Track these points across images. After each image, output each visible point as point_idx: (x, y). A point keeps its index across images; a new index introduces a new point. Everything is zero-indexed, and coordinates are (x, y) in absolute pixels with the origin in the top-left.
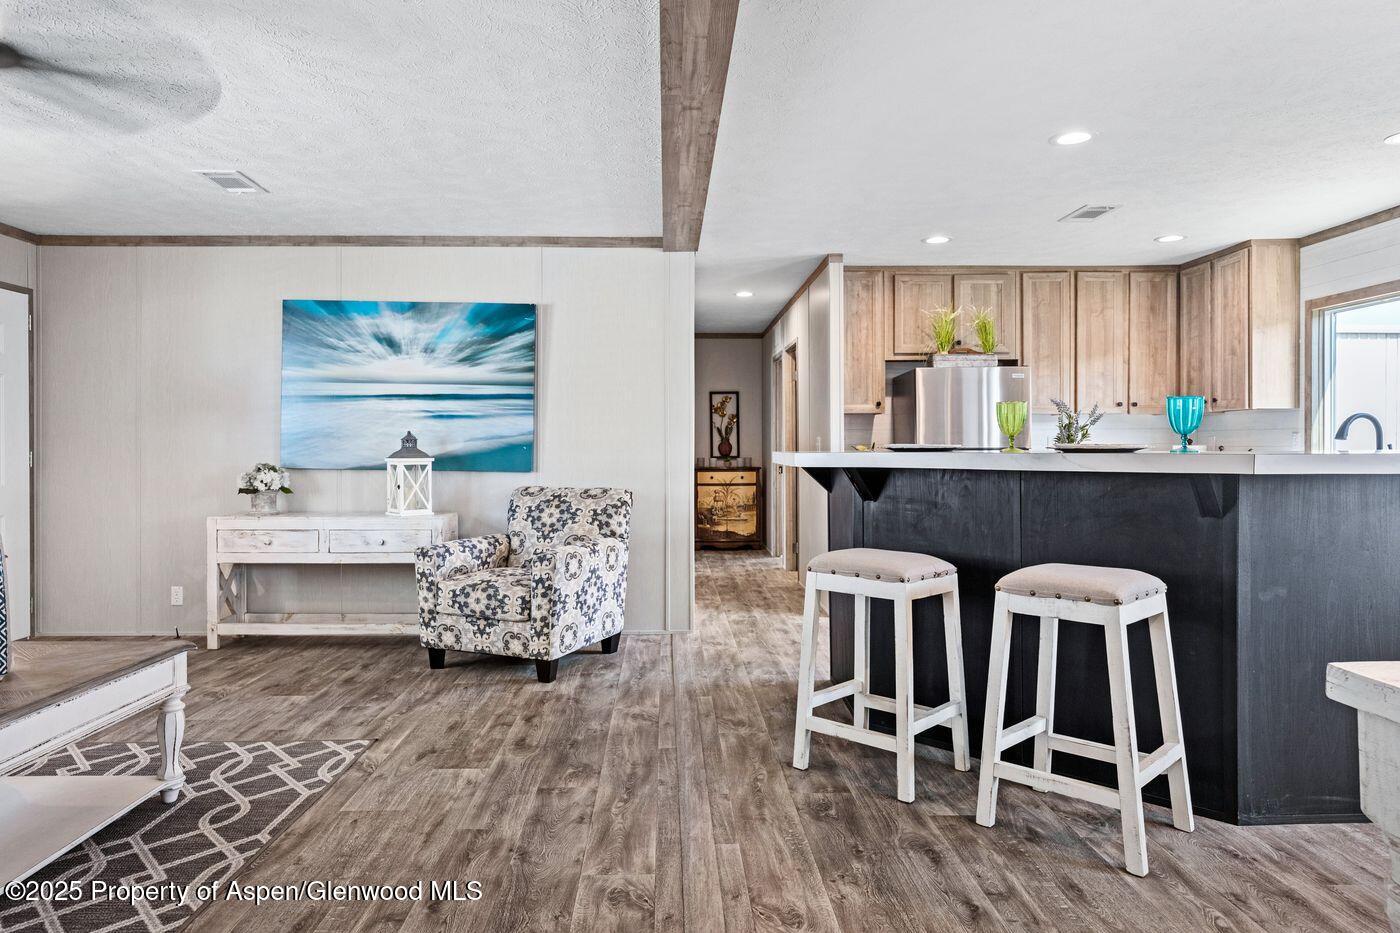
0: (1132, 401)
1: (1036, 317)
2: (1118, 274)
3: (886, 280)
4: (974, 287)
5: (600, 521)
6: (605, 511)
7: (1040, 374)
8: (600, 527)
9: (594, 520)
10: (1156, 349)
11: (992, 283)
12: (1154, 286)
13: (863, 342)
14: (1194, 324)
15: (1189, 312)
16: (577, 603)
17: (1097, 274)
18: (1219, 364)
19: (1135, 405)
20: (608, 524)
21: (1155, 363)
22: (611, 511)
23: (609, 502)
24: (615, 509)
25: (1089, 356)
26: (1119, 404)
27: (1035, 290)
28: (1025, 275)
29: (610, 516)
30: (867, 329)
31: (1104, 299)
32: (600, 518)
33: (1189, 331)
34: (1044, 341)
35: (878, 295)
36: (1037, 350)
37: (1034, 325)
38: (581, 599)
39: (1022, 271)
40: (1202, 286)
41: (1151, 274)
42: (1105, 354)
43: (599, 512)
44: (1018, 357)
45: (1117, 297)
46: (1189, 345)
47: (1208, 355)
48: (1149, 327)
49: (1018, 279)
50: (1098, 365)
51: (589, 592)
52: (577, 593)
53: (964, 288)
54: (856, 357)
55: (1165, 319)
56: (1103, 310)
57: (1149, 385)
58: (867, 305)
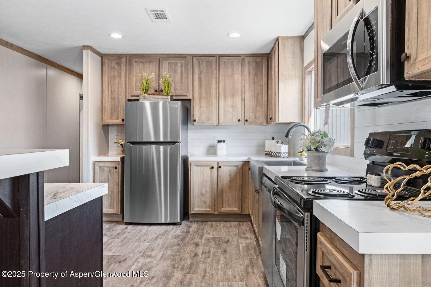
0: (245, 119)
1: (200, 79)
2: (239, 58)
3: (128, 60)
4: (170, 64)
7: (202, 106)
10: (257, 94)
11: (179, 62)
12: (257, 63)
13: (116, 90)
17: (229, 58)
18: (274, 100)
19: (246, 121)
21: (257, 100)
25: (225, 97)
26: (239, 120)
27: (199, 66)
28: (194, 58)
30: (118, 84)
31: (232, 68)
34: (203, 90)
35: (123, 68)
36: (200, 94)
37: (199, 82)
39: (194, 56)
41: (255, 58)
42: (233, 96)
44: (191, 98)
45: (238, 69)
48: (254, 83)
49: (191, 60)
50: (230, 101)
53: (165, 65)
54: (113, 97)
55: (262, 78)
56: (232, 75)
57: (255, 112)
58: (118, 73)
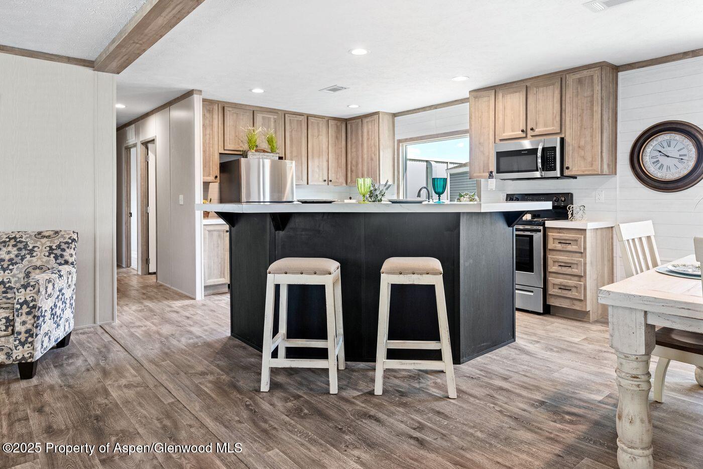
0: (330, 179)
1: (291, 136)
2: (324, 120)
3: (219, 108)
4: (264, 118)
5: (56, 254)
6: (59, 246)
8: (56, 258)
9: (50, 254)
10: (338, 156)
11: (272, 117)
12: (337, 127)
14: (353, 146)
15: (351, 140)
16: (51, 315)
17: (316, 118)
18: (365, 164)
19: (331, 181)
20: (62, 256)
21: (338, 162)
22: (64, 246)
23: (62, 240)
24: (67, 245)
25: (313, 157)
26: (325, 181)
27: (290, 123)
28: (286, 115)
29: (63, 250)
30: (210, 135)
31: (319, 131)
32: (55, 252)
33: (351, 149)
34: (294, 148)
35: (215, 116)
36: (291, 152)
37: (290, 140)
38: (54, 312)
39: (285, 113)
40: (357, 130)
41: (336, 122)
42: (319, 157)
43: (54, 247)
44: (283, 156)
45: (324, 130)
46: (351, 155)
47: (360, 160)
48: (336, 146)
49: (283, 116)
50: (316, 161)
51: (58, 306)
52: (51, 308)
53: (259, 118)
55: (341, 142)
56: (318, 136)
57: (336, 172)
58: (209, 121)
